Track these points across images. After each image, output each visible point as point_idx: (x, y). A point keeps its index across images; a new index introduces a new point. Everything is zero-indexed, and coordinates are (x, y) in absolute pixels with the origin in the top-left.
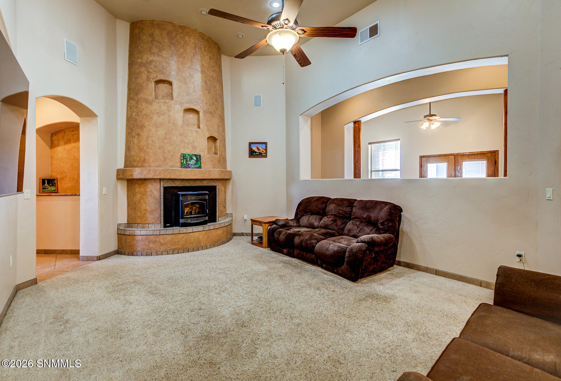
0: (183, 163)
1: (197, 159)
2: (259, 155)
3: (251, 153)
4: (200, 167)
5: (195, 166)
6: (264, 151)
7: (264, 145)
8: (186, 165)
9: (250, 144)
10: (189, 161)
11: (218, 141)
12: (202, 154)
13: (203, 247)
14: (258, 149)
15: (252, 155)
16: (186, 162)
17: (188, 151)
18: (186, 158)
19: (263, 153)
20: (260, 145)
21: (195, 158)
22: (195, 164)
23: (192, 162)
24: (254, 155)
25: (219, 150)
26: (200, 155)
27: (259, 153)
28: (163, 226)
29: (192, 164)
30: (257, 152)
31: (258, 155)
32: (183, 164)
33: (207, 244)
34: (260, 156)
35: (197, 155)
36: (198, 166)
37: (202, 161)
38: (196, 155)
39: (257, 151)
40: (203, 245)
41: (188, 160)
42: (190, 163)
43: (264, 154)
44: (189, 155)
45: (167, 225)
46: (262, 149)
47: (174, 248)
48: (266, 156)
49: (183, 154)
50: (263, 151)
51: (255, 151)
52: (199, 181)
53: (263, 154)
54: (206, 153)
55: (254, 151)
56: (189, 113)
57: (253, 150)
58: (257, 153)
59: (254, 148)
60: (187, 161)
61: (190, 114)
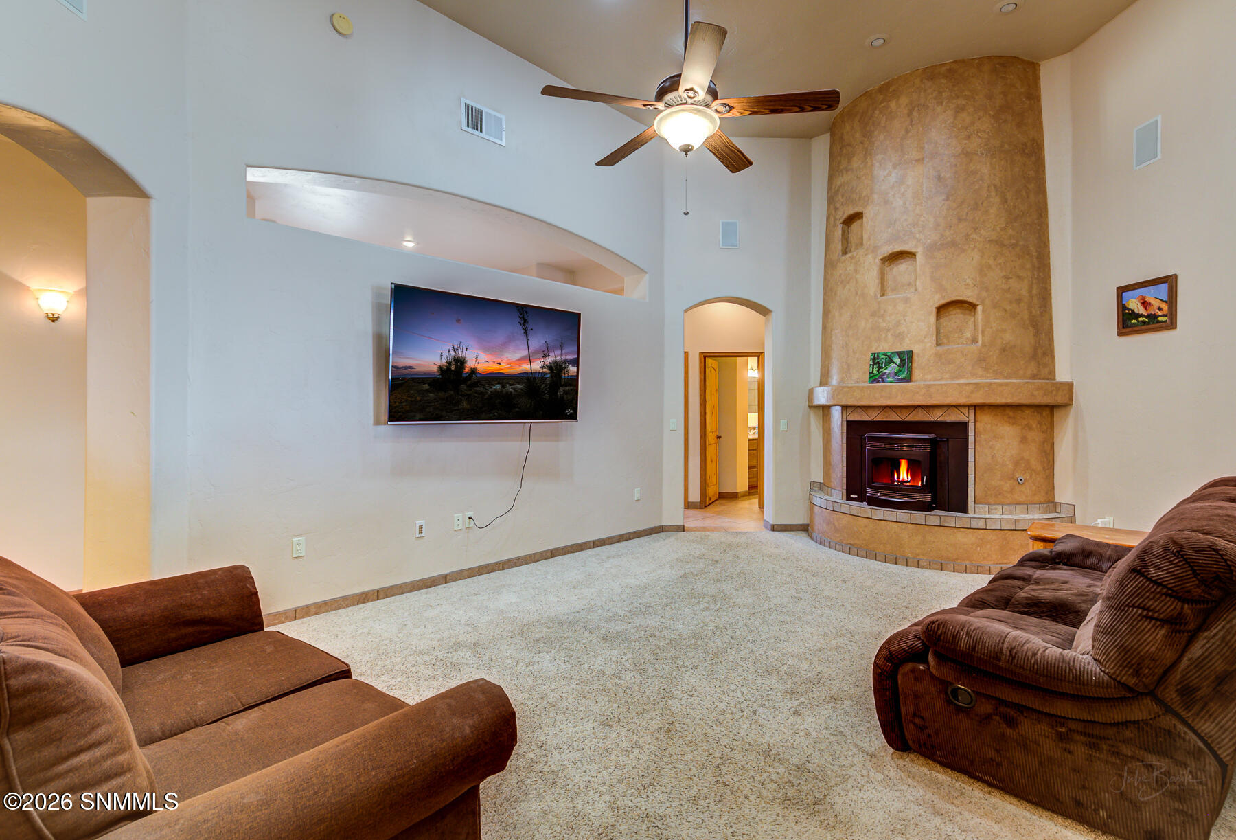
0: (872, 372)
1: (902, 360)
2: (1149, 323)
3: (1124, 322)
4: (908, 379)
5: (897, 377)
6: (1165, 307)
7: (1164, 288)
8: (877, 377)
9: (1122, 291)
10: (885, 366)
11: (980, 308)
12: (916, 349)
13: (910, 561)
14: (1145, 304)
15: (1127, 327)
16: (878, 371)
17: (884, 347)
18: (878, 363)
19: (1160, 313)
20: (1152, 289)
21: (897, 360)
22: (896, 374)
23: (893, 368)
24: (1134, 325)
25: (983, 332)
26: (911, 353)
27: (1148, 316)
28: (845, 497)
29: (889, 373)
30: (1141, 316)
31: (1144, 323)
32: (872, 375)
33: (921, 557)
34: (1151, 326)
35: (904, 352)
36: (902, 376)
37: (915, 365)
38: (899, 354)
39: (1142, 311)
40: (910, 555)
41: (883, 365)
42: (885, 371)
43: (1166, 319)
44: (885, 355)
45: (852, 496)
46: (1156, 303)
47: (852, 542)
48: (1172, 325)
49: (875, 354)
50: (1160, 309)
51: (1136, 311)
52: (920, 410)
53: (1160, 319)
54: (928, 345)
55: (1133, 311)
56: (899, 262)
57: (1129, 309)
58: (1140, 319)
59: (1134, 304)
60: (881, 368)
61: (901, 263)
